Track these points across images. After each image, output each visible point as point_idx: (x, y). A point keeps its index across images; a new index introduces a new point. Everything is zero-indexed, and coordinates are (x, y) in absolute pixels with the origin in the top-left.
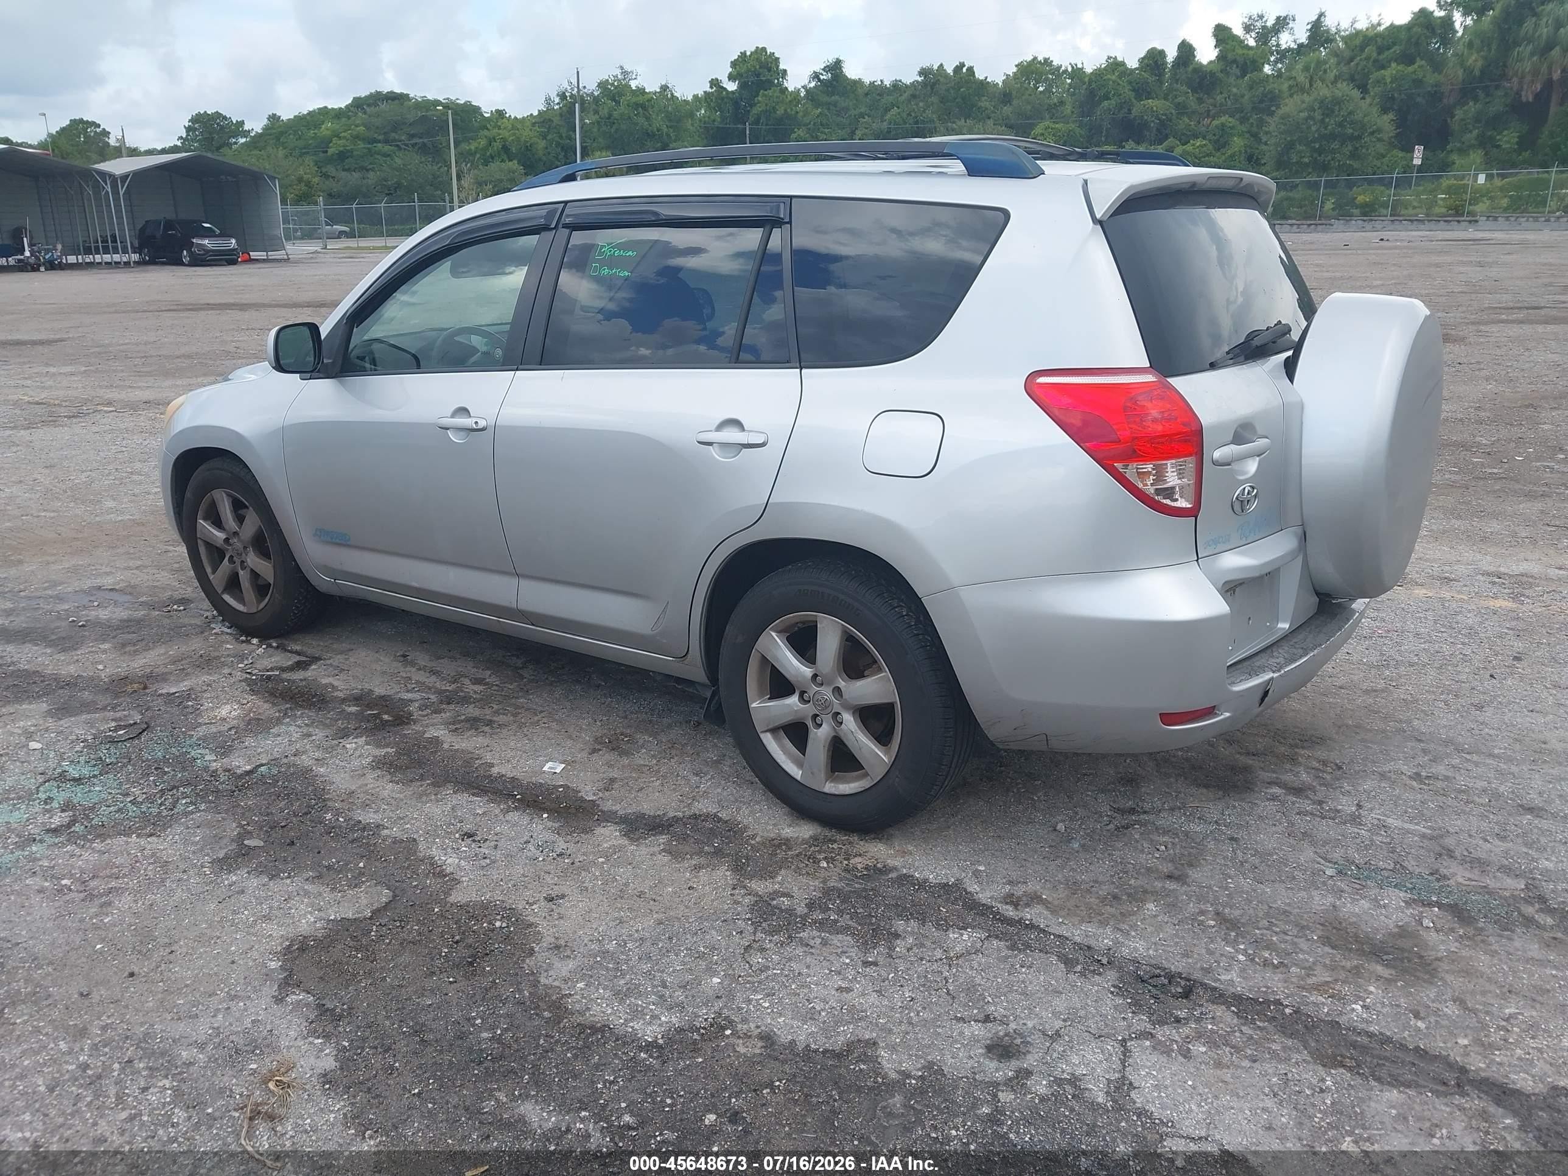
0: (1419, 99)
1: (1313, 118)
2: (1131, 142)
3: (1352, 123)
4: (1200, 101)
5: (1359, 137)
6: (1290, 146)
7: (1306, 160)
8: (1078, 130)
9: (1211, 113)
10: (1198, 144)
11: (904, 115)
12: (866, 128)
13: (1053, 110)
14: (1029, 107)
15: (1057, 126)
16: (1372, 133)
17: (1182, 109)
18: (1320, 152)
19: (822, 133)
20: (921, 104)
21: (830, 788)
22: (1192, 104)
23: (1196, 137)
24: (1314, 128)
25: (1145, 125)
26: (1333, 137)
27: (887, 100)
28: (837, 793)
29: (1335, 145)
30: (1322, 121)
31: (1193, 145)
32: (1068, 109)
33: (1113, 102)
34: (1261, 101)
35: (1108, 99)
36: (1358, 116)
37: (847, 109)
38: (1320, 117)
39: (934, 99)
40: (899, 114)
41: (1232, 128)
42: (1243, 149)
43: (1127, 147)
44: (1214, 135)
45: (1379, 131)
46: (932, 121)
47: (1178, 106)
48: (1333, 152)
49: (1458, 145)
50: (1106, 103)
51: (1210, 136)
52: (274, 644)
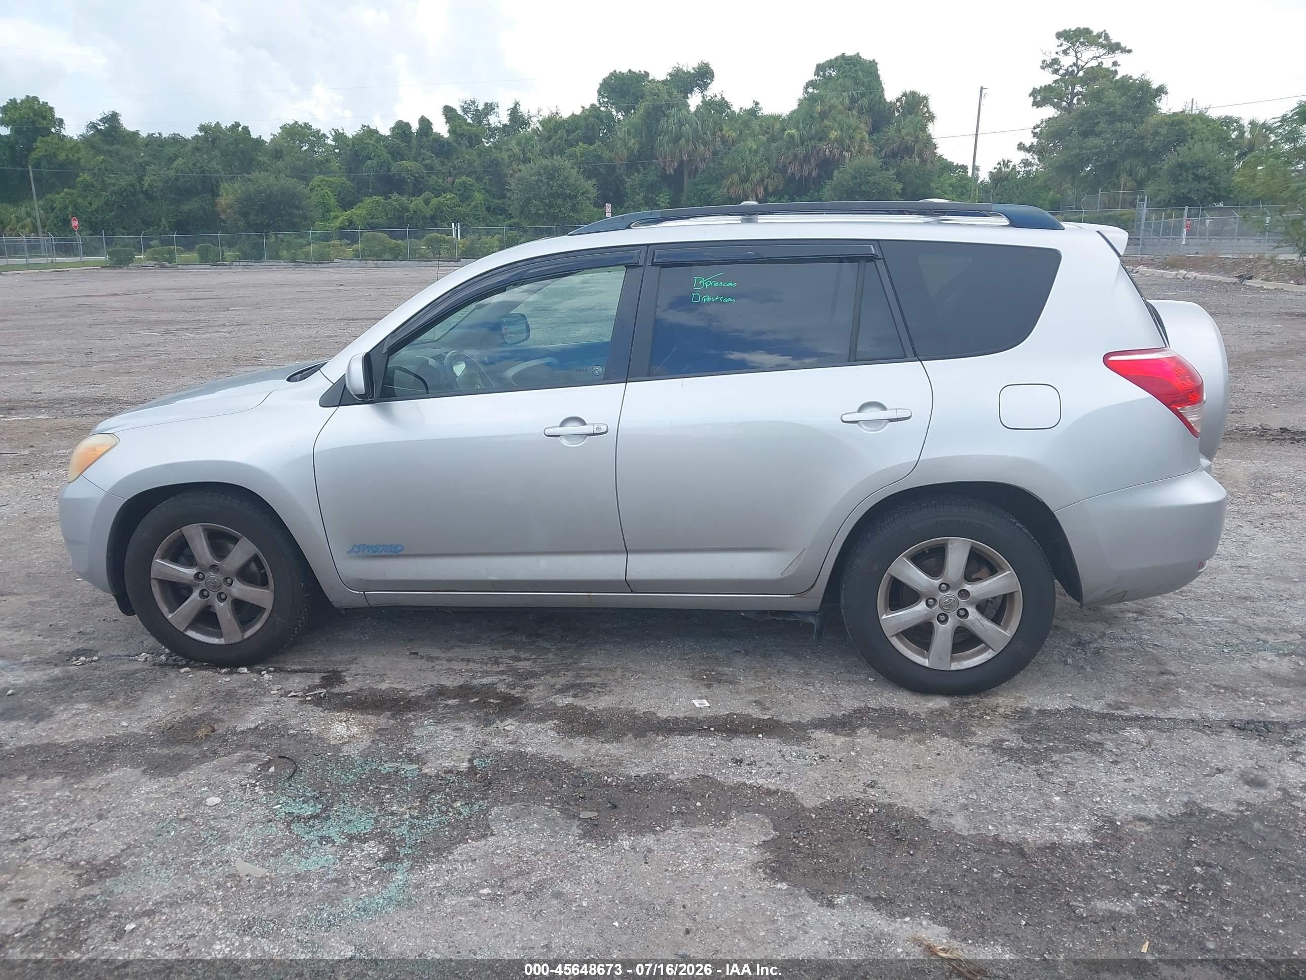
0: (601, 170)
1: (541, 181)
2: (395, 193)
3: (568, 185)
4: (443, 163)
5: (575, 196)
6: (528, 201)
7: (542, 212)
8: (348, 183)
9: (453, 174)
10: (448, 197)
11: (190, 165)
12: (155, 175)
13: (322, 166)
14: (301, 163)
15: (330, 179)
16: (583, 194)
17: (430, 169)
18: (550, 206)
19: (108, 177)
20: (205, 156)
21: (955, 666)
22: (437, 166)
23: (445, 191)
24: (543, 189)
25: (403, 181)
26: (557, 195)
27: (170, 151)
28: (962, 668)
29: (559, 201)
30: (548, 183)
31: (445, 197)
32: (335, 164)
33: (374, 161)
34: (489, 167)
35: (370, 159)
36: (572, 181)
37: (130, 158)
38: (546, 181)
39: (216, 152)
40: (184, 163)
41: (471, 185)
42: (482, 202)
43: (393, 197)
44: (459, 190)
45: (587, 191)
46: (217, 171)
47: (426, 166)
48: (559, 206)
49: (632, 203)
50: (369, 162)
51: (455, 191)
52: (272, 669)
